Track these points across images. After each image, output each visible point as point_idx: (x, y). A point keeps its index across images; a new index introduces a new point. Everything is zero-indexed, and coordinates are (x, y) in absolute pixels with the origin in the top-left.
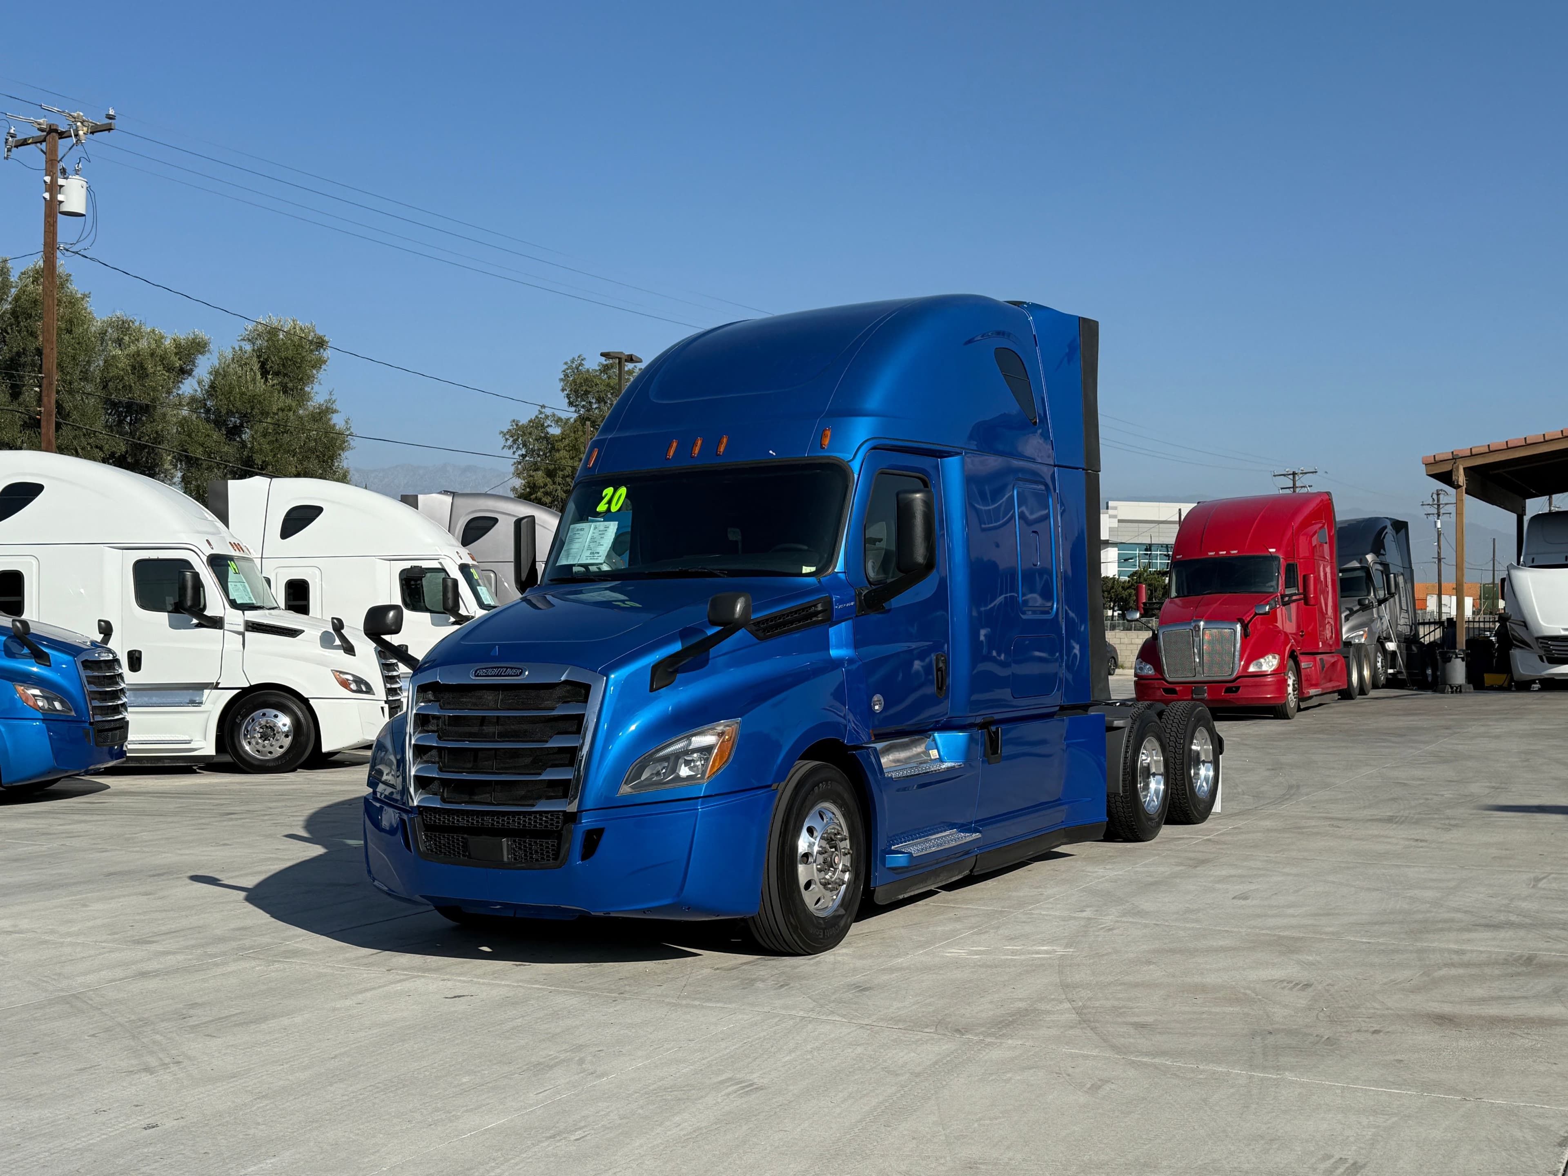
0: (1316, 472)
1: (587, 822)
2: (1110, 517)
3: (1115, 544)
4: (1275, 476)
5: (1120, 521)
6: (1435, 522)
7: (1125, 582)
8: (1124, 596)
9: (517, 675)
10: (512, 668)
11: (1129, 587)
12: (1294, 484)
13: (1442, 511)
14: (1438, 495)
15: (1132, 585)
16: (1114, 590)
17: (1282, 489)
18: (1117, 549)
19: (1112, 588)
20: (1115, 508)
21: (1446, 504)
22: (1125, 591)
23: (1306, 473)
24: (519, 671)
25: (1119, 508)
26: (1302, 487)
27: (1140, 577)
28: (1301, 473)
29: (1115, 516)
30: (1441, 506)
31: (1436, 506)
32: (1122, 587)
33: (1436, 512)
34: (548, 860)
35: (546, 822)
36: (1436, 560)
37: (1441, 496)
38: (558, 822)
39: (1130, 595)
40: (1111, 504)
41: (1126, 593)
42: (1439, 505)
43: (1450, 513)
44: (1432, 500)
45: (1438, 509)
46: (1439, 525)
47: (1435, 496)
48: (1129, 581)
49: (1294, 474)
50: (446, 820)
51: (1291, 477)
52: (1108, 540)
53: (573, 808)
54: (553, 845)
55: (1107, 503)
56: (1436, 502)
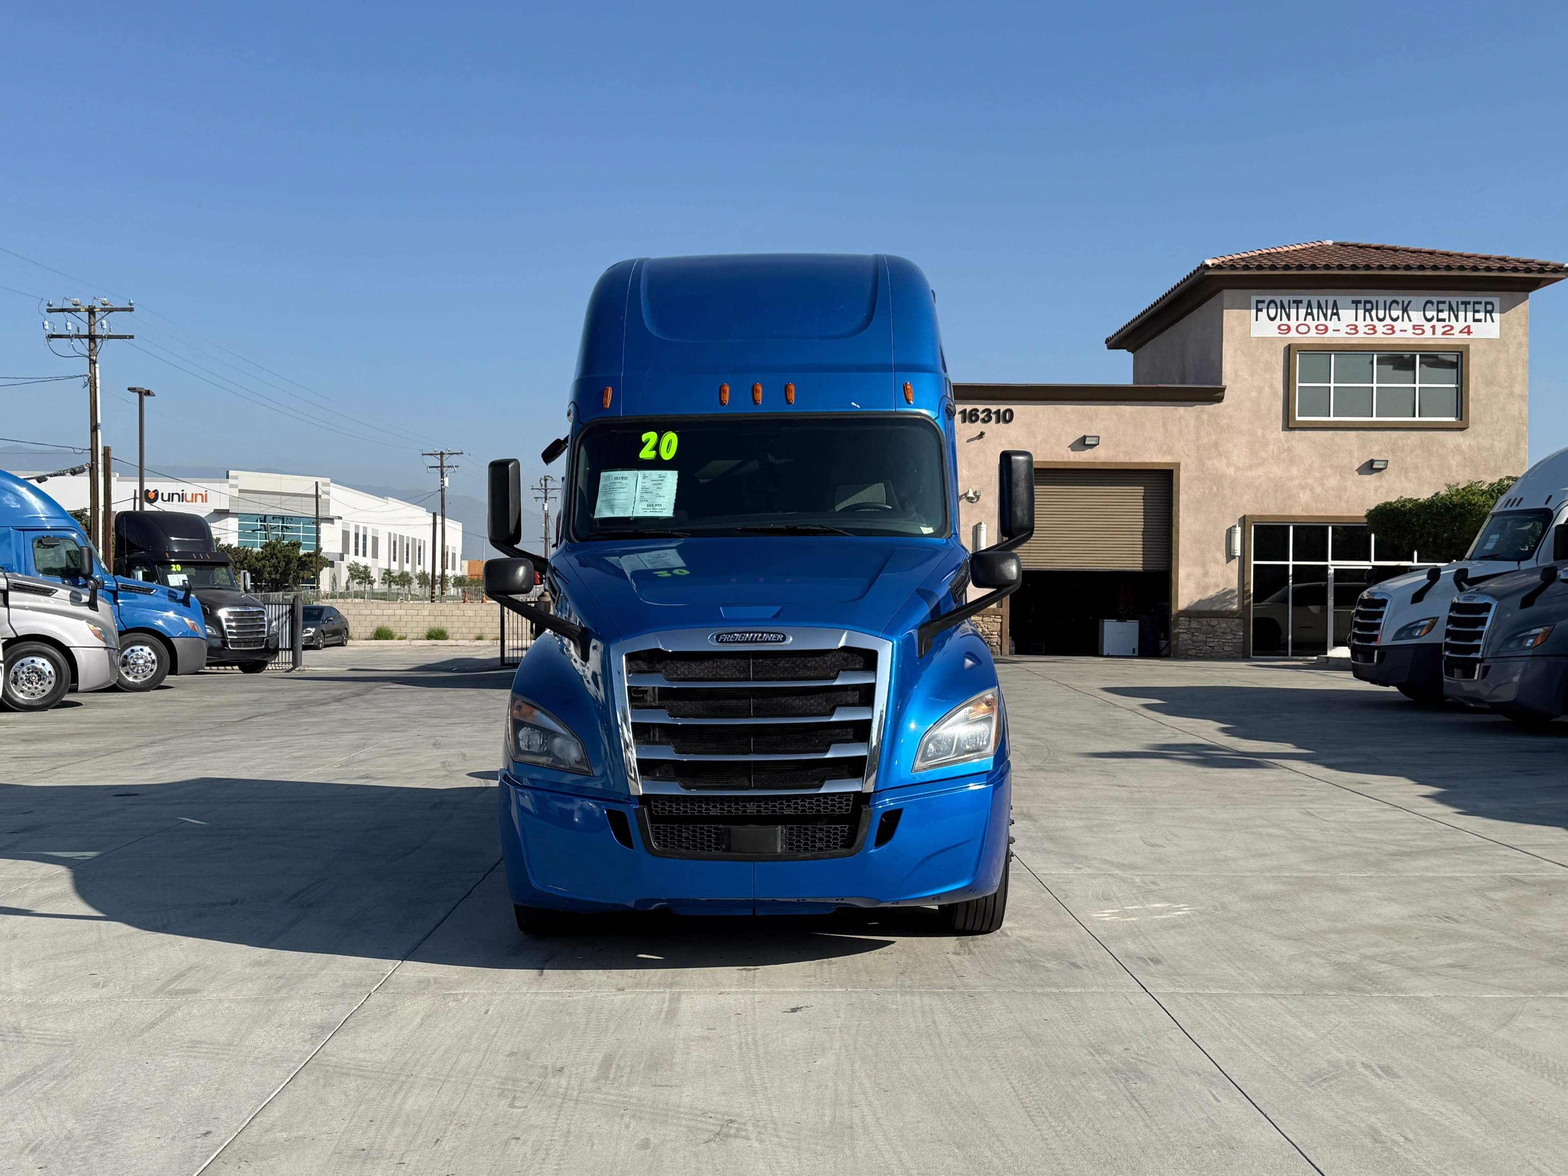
0: (462, 453)
1: (888, 803)
2: (231, 486)
3: (235, 515)
4: (423, 455)
5: (240, 491)
6: (543, 505)
7: (258, 552)
8: (258, 567)
9: (779, 641)
10: (770, 633)
11: (263, 559)
12: (442, 464)
13: (549, 495)
14: (546, 480)
15: (266, 556)
16: (247, 561)
17: (430, 467)
18: (237, 519)
19: (245, 558)
20: (236, 478)
21: (553, 489)
22: (259, 561)
23: (453, 454)
24: (780, 637)
25: (239, 477)
26: (449, 467)
27: (274, 548)
28: (448, 454)
29: (235, 486)
30: (548, 491)
31: (544, 491)
32: (256, 558)
33: (543, 495)
34: (834, 848)
35: (833, 805)
36: (544, 540)
37: (549, 482)
38: (848, 805)
39: (264, 566)
40: (231, 473)
41: (260, 564)
42: (546, 490)
43: (556, 498)
44: (540, 485)
45: (546, 493)
46: (546, 509)
47: (543, 482)
48: (262, 552)
49: (442, 454)
50: (691, 810)
51: (439, 456)
52: (228, 510)
53: (868, 786)
54: (843, 831)
55: (228, 472)
56: (543, 487)
